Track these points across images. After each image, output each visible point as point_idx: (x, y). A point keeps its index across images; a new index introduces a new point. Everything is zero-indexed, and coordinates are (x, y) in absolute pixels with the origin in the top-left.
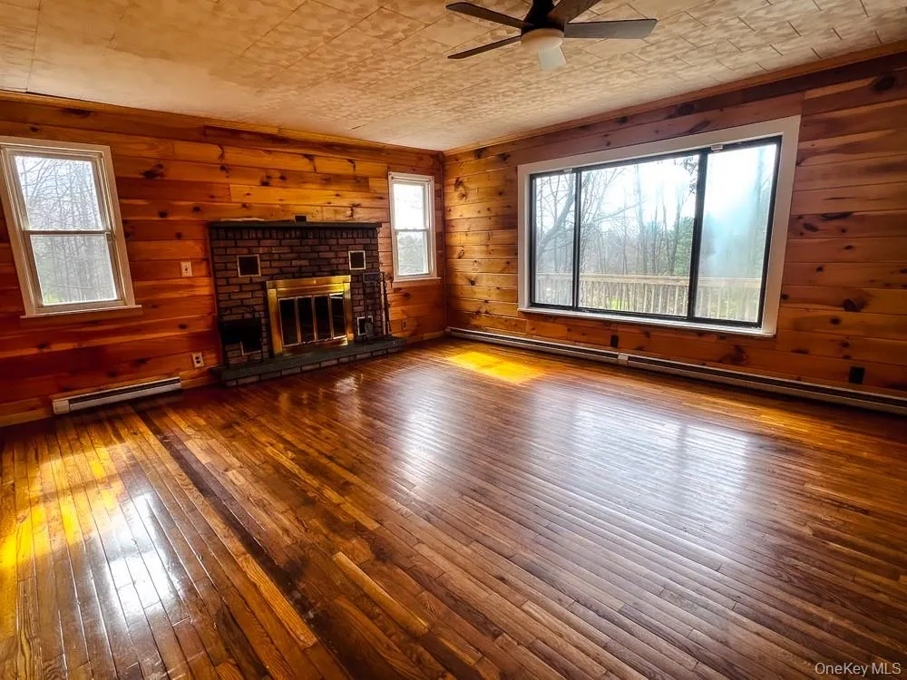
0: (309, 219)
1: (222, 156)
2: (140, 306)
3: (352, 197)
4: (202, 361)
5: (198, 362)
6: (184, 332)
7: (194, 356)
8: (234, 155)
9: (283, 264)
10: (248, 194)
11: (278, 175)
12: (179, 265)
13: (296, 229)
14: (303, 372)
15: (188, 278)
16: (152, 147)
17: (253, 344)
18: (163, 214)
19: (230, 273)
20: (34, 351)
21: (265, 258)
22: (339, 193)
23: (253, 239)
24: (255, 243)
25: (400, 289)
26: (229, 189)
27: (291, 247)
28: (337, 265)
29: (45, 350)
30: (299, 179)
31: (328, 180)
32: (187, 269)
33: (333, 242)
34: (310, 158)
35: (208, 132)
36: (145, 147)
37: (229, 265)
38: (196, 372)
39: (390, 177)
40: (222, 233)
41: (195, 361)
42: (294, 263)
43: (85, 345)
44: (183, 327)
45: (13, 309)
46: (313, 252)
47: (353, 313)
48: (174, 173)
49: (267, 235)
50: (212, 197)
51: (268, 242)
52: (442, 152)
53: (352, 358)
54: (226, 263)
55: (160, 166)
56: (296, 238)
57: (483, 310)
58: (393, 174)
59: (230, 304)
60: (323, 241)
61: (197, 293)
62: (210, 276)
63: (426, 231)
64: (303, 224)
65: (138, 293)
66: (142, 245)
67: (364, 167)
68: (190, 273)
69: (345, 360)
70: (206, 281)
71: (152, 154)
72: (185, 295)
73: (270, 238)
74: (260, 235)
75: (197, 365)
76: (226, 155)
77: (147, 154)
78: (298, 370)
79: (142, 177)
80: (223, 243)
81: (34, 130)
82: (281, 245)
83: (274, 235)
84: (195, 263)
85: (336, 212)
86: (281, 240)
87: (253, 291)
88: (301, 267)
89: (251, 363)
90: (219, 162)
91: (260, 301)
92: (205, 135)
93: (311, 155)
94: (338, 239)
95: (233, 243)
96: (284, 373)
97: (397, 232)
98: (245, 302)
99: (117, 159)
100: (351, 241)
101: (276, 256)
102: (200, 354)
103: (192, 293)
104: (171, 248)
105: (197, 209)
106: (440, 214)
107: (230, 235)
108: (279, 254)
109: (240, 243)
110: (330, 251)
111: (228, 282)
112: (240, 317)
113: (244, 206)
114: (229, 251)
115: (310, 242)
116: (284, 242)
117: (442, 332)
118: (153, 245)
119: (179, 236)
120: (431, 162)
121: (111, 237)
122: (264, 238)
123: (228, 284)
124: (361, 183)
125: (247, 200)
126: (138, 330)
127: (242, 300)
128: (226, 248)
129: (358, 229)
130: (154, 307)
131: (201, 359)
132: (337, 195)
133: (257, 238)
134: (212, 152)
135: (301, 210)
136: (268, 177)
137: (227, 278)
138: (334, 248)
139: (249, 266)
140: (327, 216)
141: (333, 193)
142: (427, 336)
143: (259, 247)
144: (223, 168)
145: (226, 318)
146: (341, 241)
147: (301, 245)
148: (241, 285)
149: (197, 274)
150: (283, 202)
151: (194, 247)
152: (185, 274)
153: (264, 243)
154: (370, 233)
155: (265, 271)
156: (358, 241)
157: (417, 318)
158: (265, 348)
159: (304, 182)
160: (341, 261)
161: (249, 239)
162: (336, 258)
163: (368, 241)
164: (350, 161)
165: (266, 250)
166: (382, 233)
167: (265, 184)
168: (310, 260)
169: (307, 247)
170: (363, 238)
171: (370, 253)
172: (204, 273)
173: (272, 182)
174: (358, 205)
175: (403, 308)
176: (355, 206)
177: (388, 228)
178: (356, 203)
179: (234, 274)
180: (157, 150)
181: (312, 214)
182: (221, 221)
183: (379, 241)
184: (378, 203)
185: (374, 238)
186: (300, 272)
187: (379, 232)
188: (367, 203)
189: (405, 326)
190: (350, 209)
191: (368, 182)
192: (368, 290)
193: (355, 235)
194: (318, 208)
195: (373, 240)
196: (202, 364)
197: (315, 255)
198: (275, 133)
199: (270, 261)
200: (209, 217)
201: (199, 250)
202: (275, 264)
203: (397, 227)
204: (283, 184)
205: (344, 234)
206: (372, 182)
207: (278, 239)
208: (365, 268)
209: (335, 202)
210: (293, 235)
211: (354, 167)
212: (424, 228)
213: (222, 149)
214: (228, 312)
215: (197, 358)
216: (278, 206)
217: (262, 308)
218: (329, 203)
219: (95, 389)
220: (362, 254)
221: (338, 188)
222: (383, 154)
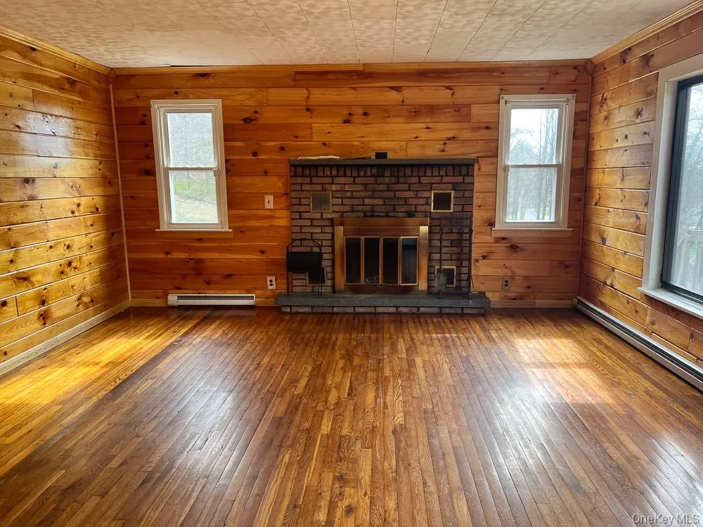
0: (390, 156)
1: (308, 98)
2: (231, 230)
3: (445, 128)
4: (272, 284)
5: (271, 285)
6: (263, 257)
7: (269, 278)
8: (320, 95)
10: (329, 133)
11: (361, 111)
12: (264, 197)
13: (372, 166)
14: (355, 314)
15: (270, 209)
16: (251, 96)
17: (317, 275)
18: (255, 154)
19: (302, 208)
20: (163, 256)
21: (338, 195)
22: (430, 125)
23: (327, 176)
24: (329, 180)
25: (504, 239)
26: (311, 128)
27: (366, 185)
28: (416, 205)
29: (169, 256)
30: (386, 112)
31: (417, 112)
32: (269, 202)
33: (415, 180)
34: (397, 89)
35: (298, 77)
36: (247, 97)
37: (302, 200)
38: (269, 293)
39: (502, 102)
40: (299, 170)
41: (269, 283)
42: (367, 201)
43: (192, 257)
44: (263, 252)
45: (153, 224)
46: (388, 190)
47: (430, 260)
48: (269, 116)
49: (341, 173)
50: (296, 137)
51: (342, 180)
52: (589, 60)
53: (414, 310)
54: (300, 198)
55: (256, 112)
56: (372, 176)
57: (609, 282)
58: (506, 97)
59: (299, 236)
60: (402, 179)
61: (276, 224)
62: (288, 209)
63: (558, 166)
64: (382, 161)
65: (231, 219)
66: (238, 180)
67: (465, 93)
68: (271, 206)
69: (404, 310)
70: (284, 213)
71: (252, 102)
72: (266, 225)
73: (345, 176)
74: (334, 173)
75: (270, 287)
76: (311, 96)
77: (246, 103)
78: (350, 310)
79: (242, 122)
80: (299, 180)
81: (176, 93)
82: (354, 183)
83: (349, 173)
84: (276, 196)
85: (423, 147)
86: (355, 177)
87: (322, 227)
88: (373, 205)
89: (314, 294)
90: (305, 104)
91: (329, 236)
92: (295, 80)
93: (400, 87)
94: (420, 177)
95: (308, 180)
96: (335, 309)
97: (506, 168)
98: (315, 236)
99: (225, 109)
100: (438, 179)
101: (349, 194)
102: (273, 278)
103: (272, 223)
104: (259, 182)
105: (282, 149)
106: (582, 143)
107: (307, 172)
108: (351, 191)
109: (315, 180)
110: (409, 190)
111: (300, 216)
112: (307, 249)
113: (324, 144)
114: (304, 188)
115: (387, 180)
116: (358, 180)
118: (247, 180)
119: (266, 173)
120: (572, 75)
121: (217, 174)
122: (338, 176)
123: (301, 218)
124: (460, 111)
125: (327, 139)
126: (229, 250)
127: (312, 233)
128: (301, 184)
129: (446, 165)
130: (242, 232)
131: (274, 283)
132: (428, 128)
133: (331, 176)
134: (298, 95)
135: (382, 145)
136: (350, 114)
137: (300, 212)
138: (413, 187)
139: (320, 202)
140: (415, 152)
141: (423, 126)
142: (540, 303)
143: (333, 183)
144: (308, 109)
145: (294, 250)
146: (424, 180)
147: (376, 183)
148: (312, 220)
149: (278, 207)
150: (363, 139)
151: (277, 183)
152: (267, 206)
153: (337, 180)
154: (464, 171)
155: (336, 208)
156: (446, 179)
157: (526, 278)
158: (329, 283)
159: (389, 117)
160: (422, 201)
161: (324, 176)
162: (416, 197)
163: (460, 179)
164: (448, 88)
165: (339, 187)
166: (484, 166)
167: (347, 122)
168: (384, 199)
169: (382, 186)
170: (453, 176)
171: (461, 194)
172: (283, 205)
173: (354, 119)
174: (454, 138)
175: (508, 263)
176: (449, 139)
177: (492, 164)
178: (450, 135)
179: (307, 208)
180: (255, 98)
181: (394, 150)
182: (299, 158)
183: (476, 179)
184: (483, 134)
185: (468, 175)
186: (372, 211)
187: (479, 169)
188: (467, 135)
189: (506, 285)
190: (442, 142)
191: (470, 111)
192: (454, 237)
193: (442, 173)
194: (403, 144)
195: (465, 178)
196: (274, 287)
197: (391, 194)
198: (361, 68)
199: (342, 198)
200: (292, 156)
201: (281, 185)
202: (346, 201)
203: (509, 163)
204: (365, 121)
205: (428, 171)
206: (475, 110)
207: (351, 176)
208: (451, 211)
209: (424, 135)
210: (369, 173)
211: (453, 94)
212: (554, 163)
213: (308, 90)
214: (298, 243)
215: (271, 281)
216: (358, 143)
217: (329, 243)
218: (416, 138)
219: (195, 291)
220: (450, 194)
221: (429, 120)
222: (495, 74)
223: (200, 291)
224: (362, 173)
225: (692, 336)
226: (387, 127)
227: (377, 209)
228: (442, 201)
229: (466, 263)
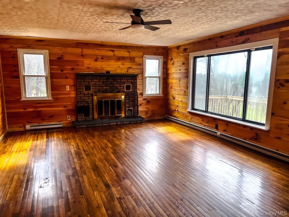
0: (111, 72)
1: (82, 52)
2: (53, 99)
3: (128, 64)
5: (69, 119)
6: (65, 109)
7: (68, 116)
8: (86, 51)
9: (100, 88)
10: (90, 64)
11: (101, 57)
12: (66, 86)
13: (105, 76)
14: (103, 126)
15: (68, 91)
16: (61, 50)
17: (87, 114)
18: (62, 71)
19: (81, 90)
20: (22, 110)
21: (94, 85)
22: (123, 63)
23: (90, 79)
24: (91, 80)
25: (146, 99)
26: (83, 62)
27: (103, 82)
28: (120, 89)
29: (26, 110)
30: (109, 58)
31: (119, 59)
32: (68, 88)
33: (119, 81)
34: (113, 51)
35: (78, 44)
36: (58, 50)
37: (81, 87)
38: (68, 122)
39: (144, 57)
40: (80, 77)
41: (68, 118)
42: (104, 88)
43: (36, 110)
44: (65, 107)
45: (19, 98)
46: (111, 84)
47: (125, 106)
48: (67, 58)
49: (95, 78)
50: (78, 65)
51: (95, 80)
52: (166, 47)
53: (122, 123)
54: (80, 87)
55: (62, 56)
56: (105, 79)
57: (177, 110)
58: (145, 56)
59: (80, 100)
60: (115, 80)
61: (71, 96)
62: (75, 91)
63: (159, 77)
64: (108, 74)
65: (53, 95)
66: (55, 80)
67: (134, 54)
68: (69, 90)
69: (119, 123)
70: (74, 92)
71: (61, 52)
72: (67, 97)
73: (96, 79)
74: (92, 78)
75: (68, 120)
76: (83, 51)
77: (59, 52)
78: (101, 125)
79: (56, 59)
80: (79, 80)
81: (29, 47)
82: (99, 82)
83: (97, 78)
84: (70, 86)
85: (121, 70)
87: (88, 97)
88: (106, 89)
89: (86, 120)
90: (81, 53)
91: (91, 100)
92: (77, 45)
93: (113, 50)
95: (83, 80)
96: (96, 125)
97: (146, 78)
98: (86, 100)
99: (50, 54)
100: (126, 81)
101: (98, 85)
102: (70, 116)
103: (69, 96)
104: (63, 81)
105: (72, 69)
106: (165, 70)
107: (83, 77)
108: (99, 84)
109: (86, 80)
110: (118, 84)
112: (83, 105)
113: (88, 68)
114: (82, 83)
115: (110, 81)
116: (101, 80)
117: (163, 117)
118: (59, 80)
119: (66, 78)
120: (162, 50)
121: (46, 78)
122: (94, 79)
123: (80, 94)
124: (132, 59)
125: (89, 66)
126: (51, 107)
127: (85, 99)
128: (80, 82)
129: (129, 76)
130: (57, 100)
132: (122, 64)
133: (91, 79)
134: (78, 50)
135: (108, 69)
136: (97, 58)
137: (80, 92)
139: (88, 88)
140: (119, 71)
141: (121, 63)
142: (156, 118)
143: (92, 81)
144: (82, 56)
145: (78, 105)
146: (122, 81)
147: (107, 82)
148: (84, 94)
149: (71, 90)
150: (102, 67)
151: (71, 81)
152: (67, 90)
153: (94, 80)
155: (93, 90)
156: (129, 81)
157: (152, 111)
158: (91, 116)
159: (110, 60)
160: (122, 88)
162: (120, 86)
163: (133, 81)
164: (128, 52)
165: (94, 83)
167: (96, 60)
168: (110, 87)
169: (109, 83)
170: (131, 80)
171: (133, 85)
172: (73, 90)
173: (98, 60)
174: (130, 67)
175: (147, 106)
176: (129, 68)
177: (142, 76)
178: (129, 67)
179: (83, 90)
180: (62, 51)
181: (112, 71)
182: (80, 73)
183: (138, 81)
184: (139, 67)
185: (135, 79)
186: (106, 91)
187: (138, 78)
188: (134, 67)
189: (147, 113)
190: (127, 69)
191: (135, 59)
192: (132, 99)
193: (128, 79)
194: (115, 69)
195: (135, 80)
196: (70, 119)
197: (112, 85)
198: (100, 43)
199: (95, 86)
200: (76, 72)
201: (72, 82)
202: (97, 88)
203: (146, 76)
204: (102, 61)
205: (123, 78)
206: (136, 59)
207: (99, 79)
208: (131, 91)
209: (122, 66)
210: (104, 78)
211: (130, 54)
212: (158, 76)
213: (82, 49)
214: (80, 103)
215: (69, 117)
216: (100, 68)
217: (91, 102)
218: (119, 67)
219: (38, 123)
220: (130, 85)
221: (122, 61)
222: (142, 48)
223: (40, 123)
224: (102, 78)
225: (203, 120)
226: (109, 63)
227: (108, 90)
228: (128, 87)
229: (136, 107)
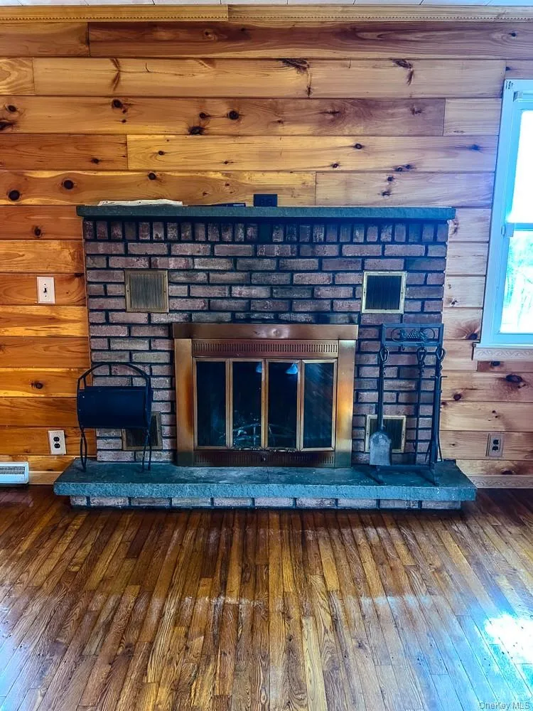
0: (284, 201)
1: (116, 80)
3: (392, 147)
4: (59, 444)
5: (57, 446)
6: (40, 395)
7: (52, 434)
8: (138, 75)
9: (215, 292)
10: (161, 153)
11: (225, 110)
12: (35, 281)
13: (247, 222)
14: (214, 510)
15: (50, 305)
18: (14, 195)
19: (113, 304)
21: (181, 277)
22: (362, 141)
23: (159, 241)
24: (162, 249)
25: (496, 364)
26: (126, 144)
27: (234, 259)
28: (332, 299)
30: (274, 112)
31: (337, 113)
32: (46, 290)
33: (331, 250)
34: (299, 64)
35: (95, 34)
37: (110, 288)
38: (54, 461)
39: (508, 94)
40: (102, 228)
41: (53, 443)
42: (237, 291)
44: (38, 385)
46: (279, 270)
47: (357, 403)
49: (187, 234)
50: (96, 161)
51: (188, 248)
54: (105, 284)
55: (12, 109)
56: (247, 241)
58: (518, 84)
59: (106, 357)
60: (306, 249)
61: (64, 333)
62: (83, 305)
64: (267, 212)
68: (50, 298)
70: (76, 312)
72: (43, 334)
73: (193, 240)
74: (172, 234)
75: (55, 451)
76: (123, 76)
78: (205, 503)
80: (101, 248)
82: (212, 256)
83: (201, 234)
84: (61, 280)
85: (347, 185)
86: (213, 244)
87: (151, 339)
88: (250, 299)
90: (111, 92)
91: (165, 358)
92: (88, 42)
93: (303, 61)
94: (341, 245)
95: (120, 248)
96: (175, 501)
97: (508, 230)
98: (137, 357)
100: (376, 249)
101: (201, 277)
102: (61, 434)
103: (54, 332)
104: (25, 252)
105: (68, 185)
107: (118, 231)
108: (208, 271)
109: (134, 248)
110: (320, 270)
111: (107, 318)
112: (123, 382)
113: (152, 177)
114: (113, 263)
115: (276, 250)
116: (218, 249)
118: (1, 247)
119: (37, 233)
122: (180, 241)
123: (108, 323)
124: (422, 114)
125: (156, 166)
127: (131, 352)
128: (108, 256)
129: (393, 222)
131: (62, 442)
132: (358, 146)
133: (166, 240)
134: (96, 73)
135: (269, 181)
136: (203, 116)
137: (107, 311)
138: (328, 265)
139: (146, 290)
140: (331, 195)
141: (350, 141)
143: (169, 255)
144: (117, 104)
145: (97, 383)
146: (349, 251)
147: (255, 256)
148: (130, 326)
149: (65, 299)
150: (228, 168)
151: (60, 253)
152: (43, 298)
153: (179, 248)
154: (428, 234)
155: (177, 304)
156: (392, 250)
158: (166, 444)
159: (279, 122)
160: (344, 292)
161: (151, 241)
162: (333, 285)
163: (418, 250)
164: (401, 63)
165: (182, 263)
166: (466, 226)
167: (196, 131)
168: (271, 286)
169: (267, 261)
170: (407, 242)
171: (418, 277)
172: (75, 298)
173: (212, 126)
174: (408, 167)
175: (500, 408)
176: (399, 170)
177: (481, 220)
178: (402, 161)
179: (119, 304)
180: (8, 80)
181: (291, 190)
182: (101, 204)
183: (451, 250)
184: (465, 160)
185: (435, 242)
186: (248, 309)
187: (456, 230)
188: (432, 162)
189: (495, 448)
190: (385, 176)
191: (442, 111)
192: (404, 360)
193: (385, 237)
194: (309, 178)
195: (430, 248)
196: (62, 450)
197: (284, 278)
198: (223, 17)
199: (189, 284)
200: (86, 199)
201: (69, 258)
202: (198, 291)
203: (512, 218)
204: (231, 130)
205: (357, 233)
206: (453, 111)
207: (207, 242)
208: (401, 311)
209: (350, 162)
210: (240, 234)
211: (411, 76)
213: (117, 64)
214: (104, 370)
215: (56, 439)
216: (219, 176)
217: (165, 370)
218: (335, 166)
220: (400, 278)
221: (359, 130)
222: (497, 36)
224: (228, 236)
226: (275, 143)
227: (257, 305)
228: (383, 292)
229: (426, 410)
